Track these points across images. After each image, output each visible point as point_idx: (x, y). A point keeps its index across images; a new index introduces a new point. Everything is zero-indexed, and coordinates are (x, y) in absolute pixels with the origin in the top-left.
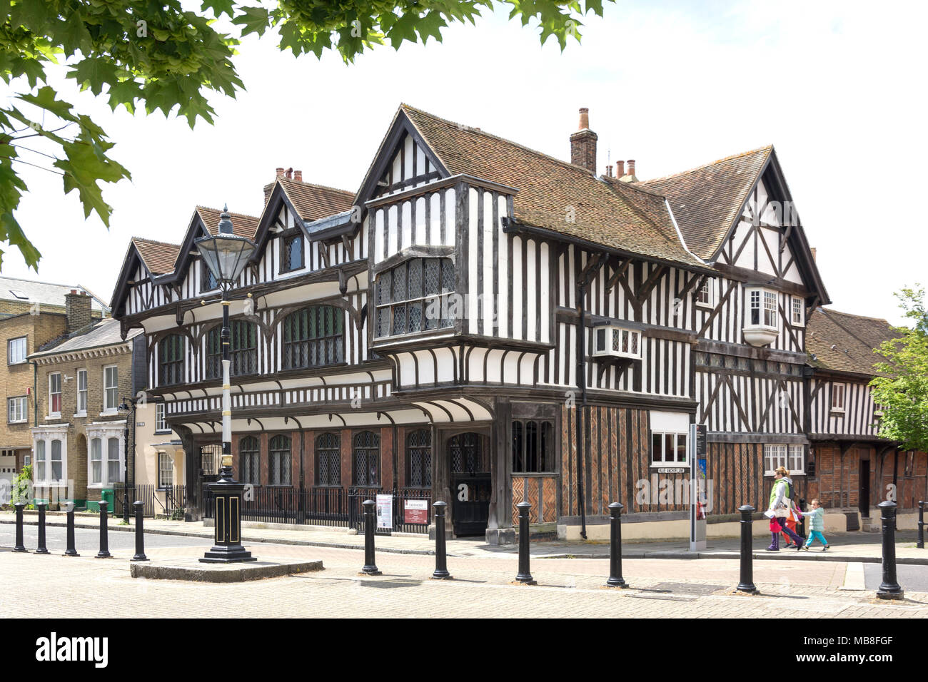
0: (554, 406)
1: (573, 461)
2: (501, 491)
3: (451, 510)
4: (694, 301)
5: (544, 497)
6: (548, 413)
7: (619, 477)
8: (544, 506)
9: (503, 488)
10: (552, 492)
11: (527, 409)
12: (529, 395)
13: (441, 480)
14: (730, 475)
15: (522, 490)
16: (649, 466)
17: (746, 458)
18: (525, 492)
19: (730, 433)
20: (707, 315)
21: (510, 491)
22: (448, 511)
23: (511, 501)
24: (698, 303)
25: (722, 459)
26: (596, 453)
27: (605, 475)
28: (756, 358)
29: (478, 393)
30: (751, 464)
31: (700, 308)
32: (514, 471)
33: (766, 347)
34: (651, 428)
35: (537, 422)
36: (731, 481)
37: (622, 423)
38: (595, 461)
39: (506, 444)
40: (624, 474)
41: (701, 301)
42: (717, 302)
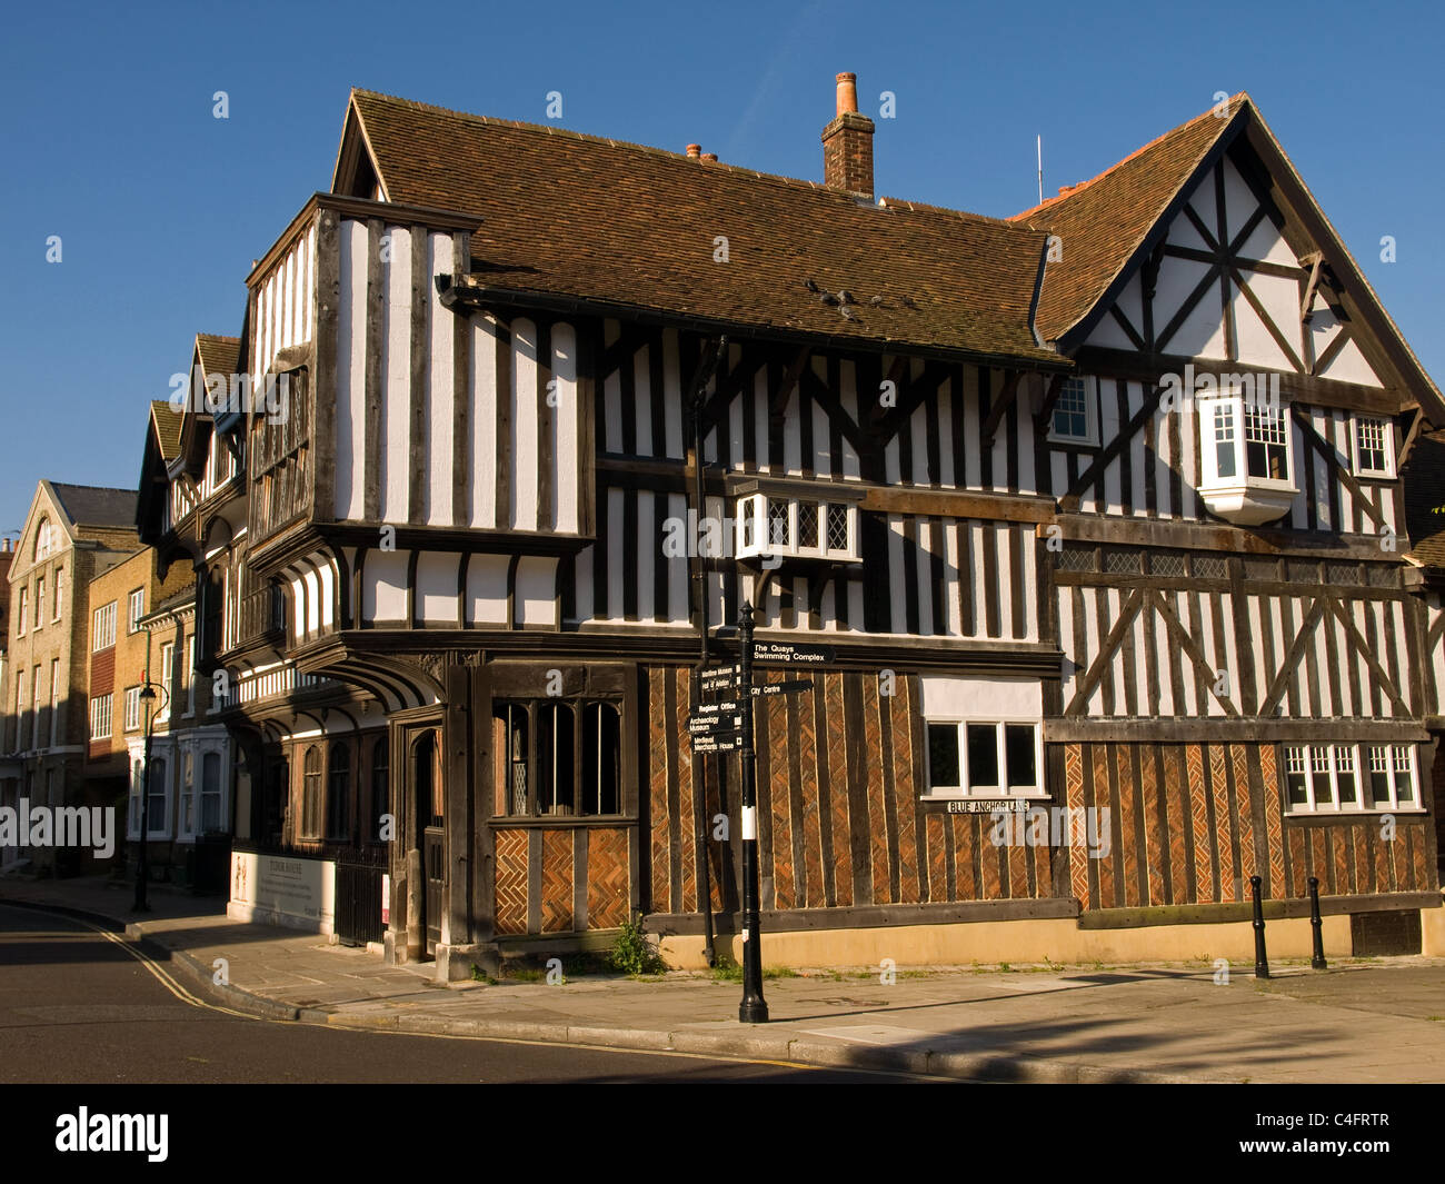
1: (682, 789)
4: (1040, 431)
5: (592, 872)
7: (826, 823)
11: (536, 677)
12: (541, 646)
14: (1173, 815)
16: (917, 796)
17: (1223, 776)
19: (1170, 718)
20: (1085, 463)
24: (1052, 437)
25: (1148, 779)
28: (1244, 550)
29: (392, 646)
30: (1242, 791)
31: (1059, 447)
33: (1280, 525)
34: (924, 712)
35: (570, 704)
36: (1180, 830)
37: (832, 703)
40: (843, 816)
41: (1062, 430)
42: (1112, 431)
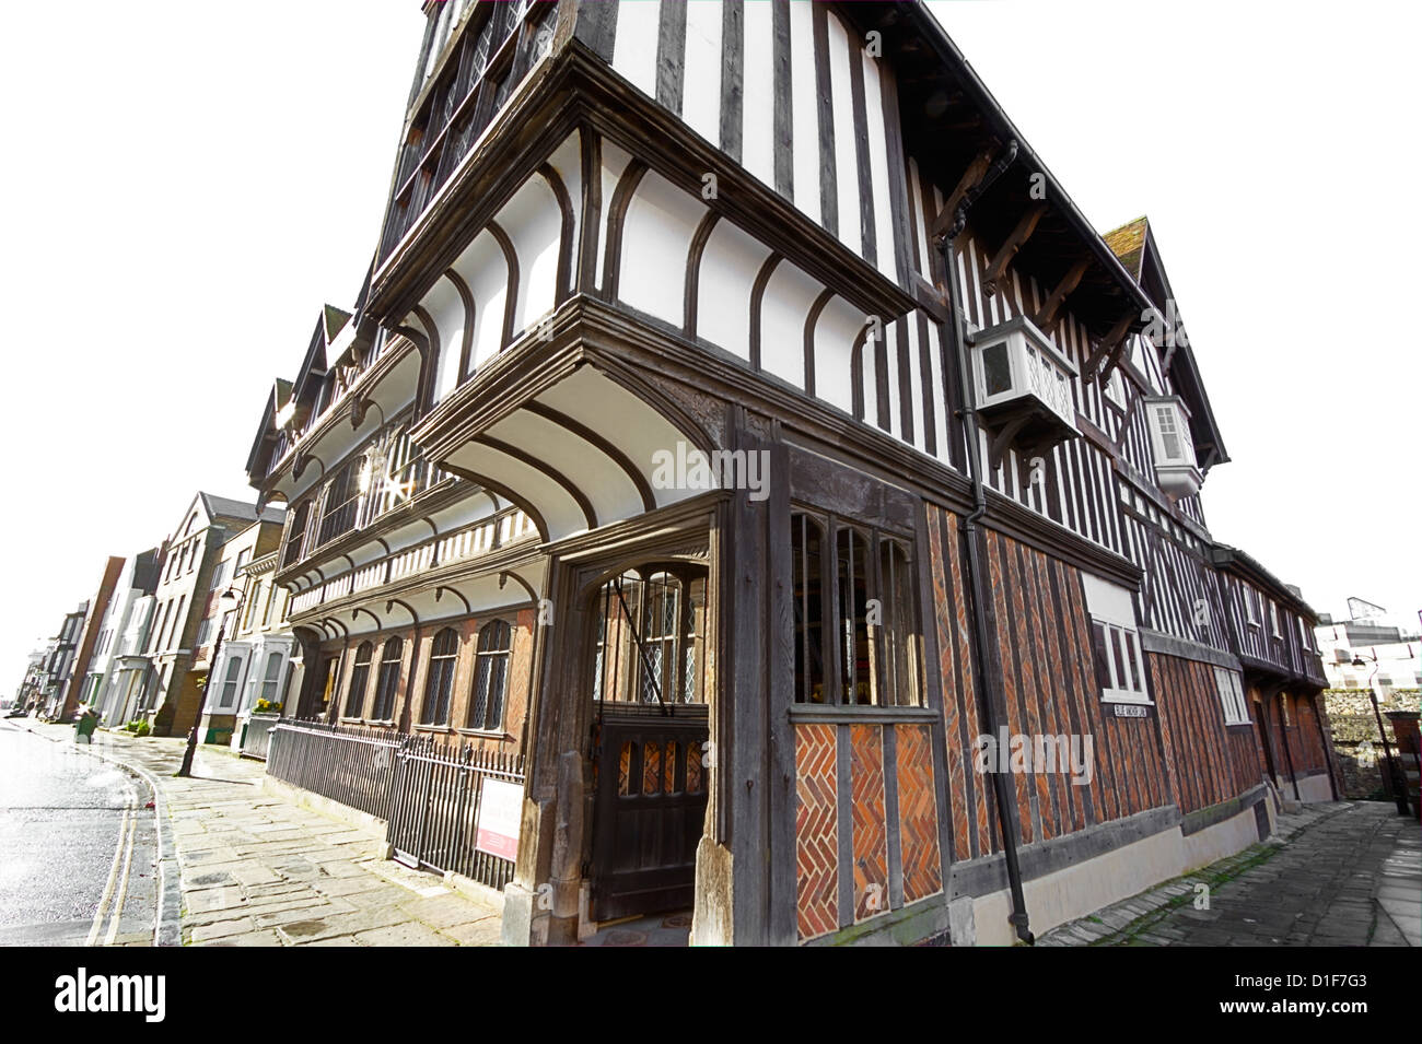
0: (911, 499)
1: (963, 672)
2: (749, 785)
3: (579, 833)
4: (1103, 386)
5: (902, 799)
6: (897, 514)
8: (903, 833)
9: (756, 770)
10: (924, 779)
11: (837, 482)
12: (843, 438)
13: (555, 726)
15: (829, 776)
16: (1099, 698)
18: (843, 782)
20: (1119, 420)
21: (788, 783)
22: (568, 840)
23: (789, 829)
26: (1010, 654)
27: (1033, 720)
28: (1175, 518)
29: (660, 360)
31: (1110, 403)
32: (800, 699)
34: (1090, 611)
35: (867, 535)
38: (1010, 677)
39: (771, 589)
40: (1066, 717)
42: (1124, 406)
